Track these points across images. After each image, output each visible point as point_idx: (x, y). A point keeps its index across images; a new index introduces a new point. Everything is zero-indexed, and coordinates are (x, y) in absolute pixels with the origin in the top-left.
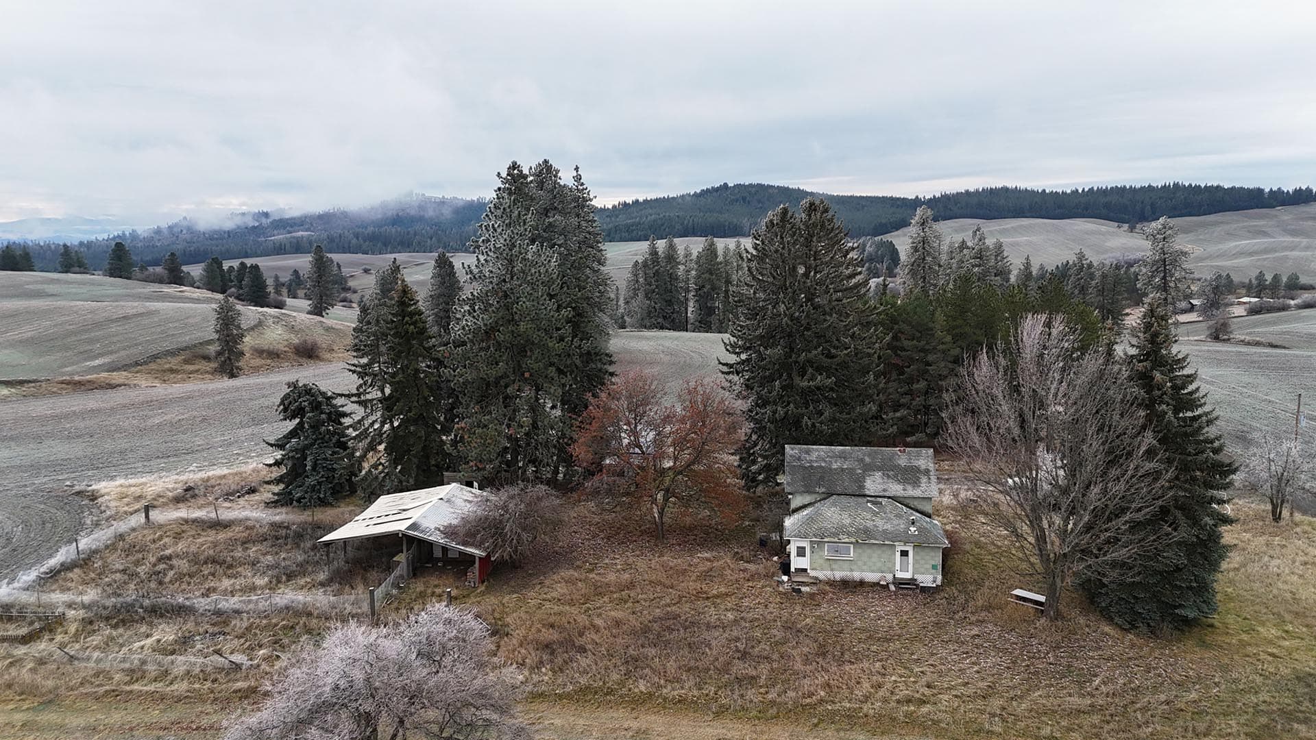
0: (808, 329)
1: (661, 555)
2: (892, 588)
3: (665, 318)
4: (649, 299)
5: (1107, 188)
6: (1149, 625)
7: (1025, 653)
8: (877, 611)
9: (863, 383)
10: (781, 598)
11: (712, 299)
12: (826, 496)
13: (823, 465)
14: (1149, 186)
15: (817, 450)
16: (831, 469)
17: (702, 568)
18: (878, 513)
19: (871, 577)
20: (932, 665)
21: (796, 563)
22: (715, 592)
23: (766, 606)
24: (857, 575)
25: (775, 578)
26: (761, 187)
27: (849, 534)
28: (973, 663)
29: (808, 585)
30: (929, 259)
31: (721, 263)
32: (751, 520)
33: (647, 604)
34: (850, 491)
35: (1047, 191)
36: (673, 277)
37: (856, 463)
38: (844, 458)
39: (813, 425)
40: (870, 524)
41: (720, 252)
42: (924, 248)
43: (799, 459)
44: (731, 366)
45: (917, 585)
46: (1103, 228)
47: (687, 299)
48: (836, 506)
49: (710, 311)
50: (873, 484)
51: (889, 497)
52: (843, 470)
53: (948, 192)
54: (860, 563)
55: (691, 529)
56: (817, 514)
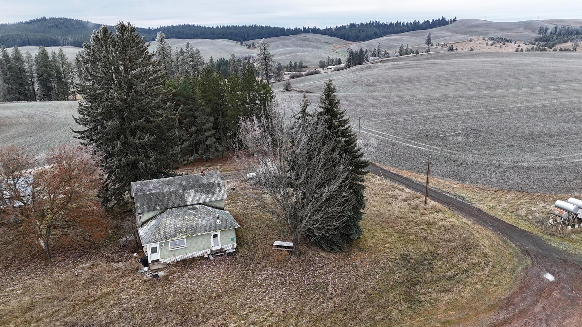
0: (133, 106)
1: (52, 272)
2: (211, 257)
3: (20, 94)
4: (7, 83)
5: (229, 26)
6: (338, 246)
7: (292, 281)
8: (208, 277)
9: (172, 136)
10: (147, 285)
11: (50, 82)
12: (163, 210)
13: (158, 191)
14: (245, 26)
15: (152, 182)
16: (163, 193)
17: (85, 276)
18: (196, 215)
19: (197, 254)
20: (250, 307)
21: (151, 257)
22: (99, 294)
23: (138, 294)
24: (190, 255)
25: (140, 271)
26: (66, 20)
27: (183, 233)
28: (270, 298)
29: (161, 270)
30: (166, 58)
31: (52, 61)
32: (112, 229)
33: (48, 320)
34: (178, 205)
35: (206, 27)
36: (22, 70)
37: (178, 186)
38: (170, 184)
39: (146, 166)
40: (193, 223)
41: (50, 55)
42: (163, 53)
43: (142, 190)
44: (82, 133)
45: (225, 252)
46: (231, 44)
47: (33, 82)
48: (171, 216)
49: (50, 88)
50: (191, 197)
51: (200, 204)
52: (171, 192)
53: (163, 26)
54: (191, 248)
55: (71, 245)
56: (160, 223)
